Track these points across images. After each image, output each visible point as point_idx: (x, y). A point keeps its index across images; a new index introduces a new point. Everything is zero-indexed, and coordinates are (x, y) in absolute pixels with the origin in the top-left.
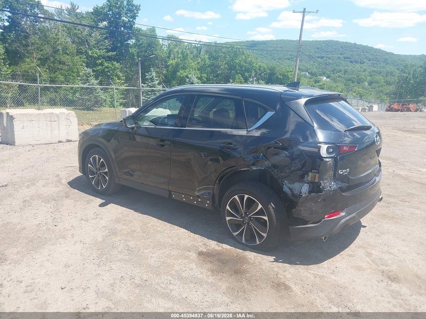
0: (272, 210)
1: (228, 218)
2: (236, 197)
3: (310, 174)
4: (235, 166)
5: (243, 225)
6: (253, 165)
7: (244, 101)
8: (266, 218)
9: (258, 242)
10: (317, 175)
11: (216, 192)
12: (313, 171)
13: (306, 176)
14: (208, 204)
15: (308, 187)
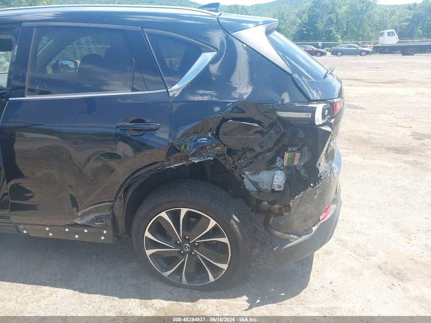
0: (236, 226)
1: (149, 252)
2: (164, 215)
3: (287, 155)
4: (157, 163)
5: (180, 257)
6: (194, 155)
7: (148, 34)
8: (225, 240)
9: (212, 279)
10: (298, 155)
11: (120, 212)
12: (290, 149)
13: (278, 159)
14: (104, 235)
15: (283, 175)
